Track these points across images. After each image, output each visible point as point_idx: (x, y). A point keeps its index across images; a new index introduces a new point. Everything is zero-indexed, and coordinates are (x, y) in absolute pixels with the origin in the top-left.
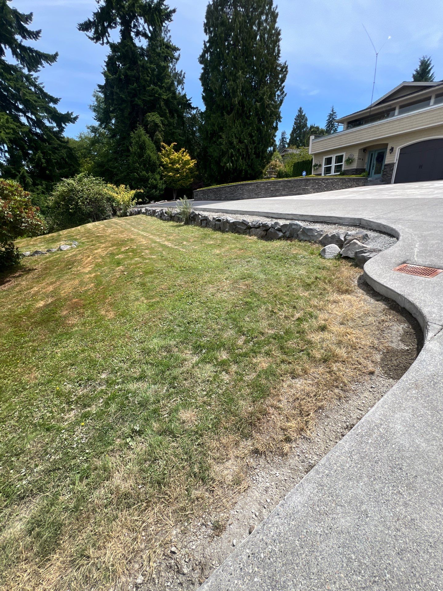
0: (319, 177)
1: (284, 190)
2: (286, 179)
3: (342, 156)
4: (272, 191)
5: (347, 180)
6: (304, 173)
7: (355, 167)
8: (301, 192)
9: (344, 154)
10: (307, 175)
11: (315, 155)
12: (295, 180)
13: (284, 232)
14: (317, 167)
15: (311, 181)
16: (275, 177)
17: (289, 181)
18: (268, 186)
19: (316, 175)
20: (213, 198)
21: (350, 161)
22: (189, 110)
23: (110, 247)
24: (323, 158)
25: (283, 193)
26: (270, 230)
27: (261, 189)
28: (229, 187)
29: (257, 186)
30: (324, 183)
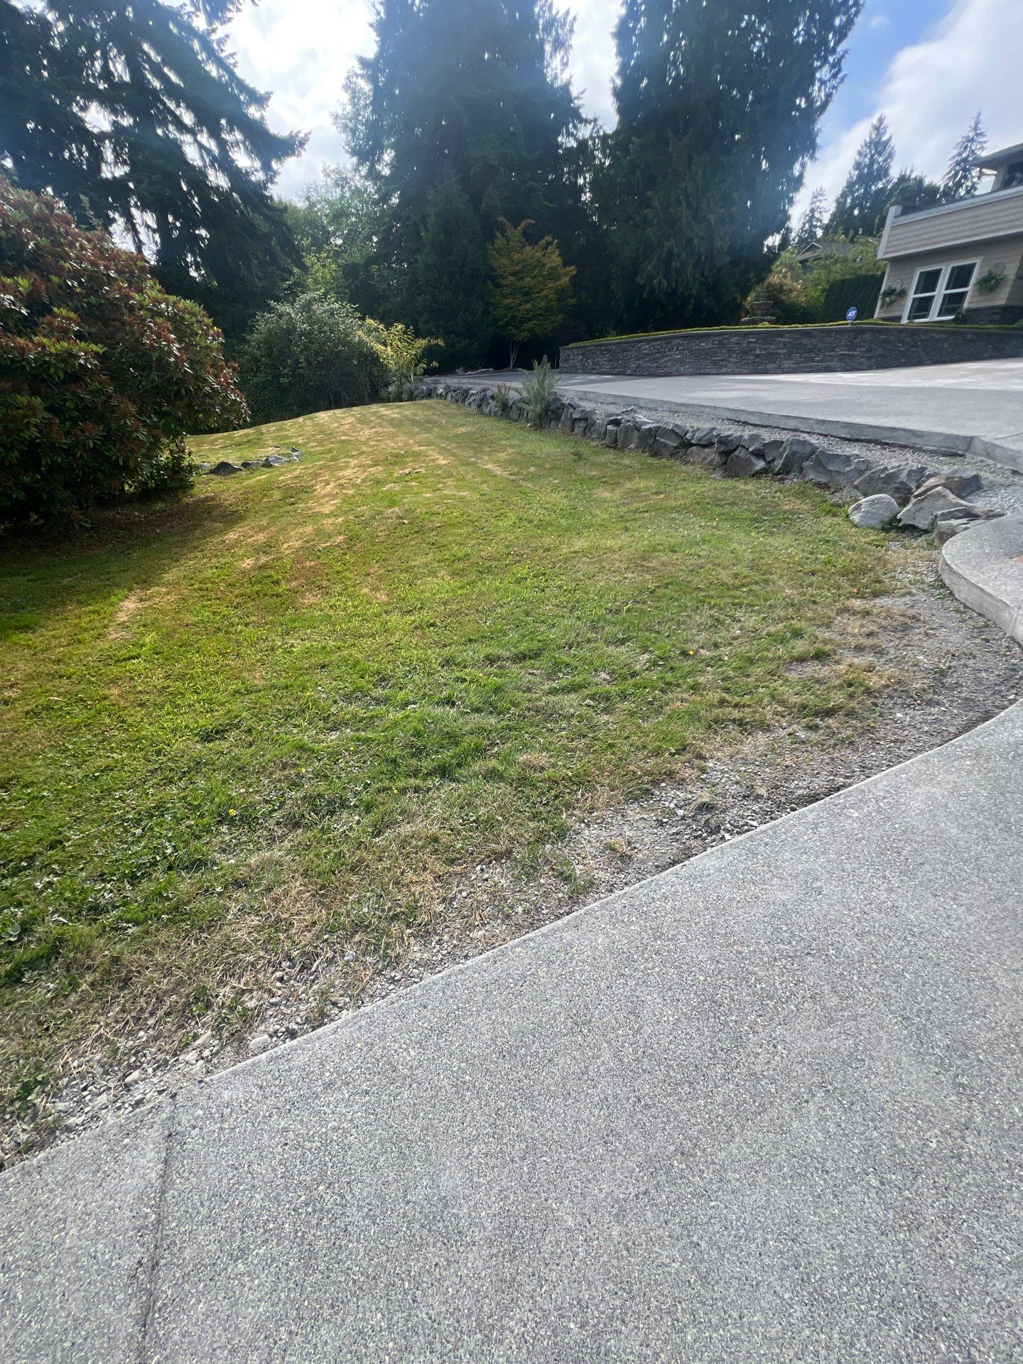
0: (893, 325)
1: (789, 356)
2: (800, 327)
3: (972, 267)
4: (757, 356)
5: (969, 336)
6: (852, 313)
7: (1002, 302)
8: (835, 363)
9: (978, 261)
10: (858, 317)
11: (895, 261)
12: (823, 331)
13: (770, 459)
14: (893, 297)
15: (868, 336)
16: (769, 322)
17: (807, 334)
18: (749, 343)
19: (884, 319)
20: (607, 367)
21: (990, 284)
22: (575, 127)
23: (371, 466)
24: (913, 273)
25: (786, 364)
26: (737, 453)
27: (730, 351)
28: (649, 341)
29: (720, 343)
30: (902, 342)
